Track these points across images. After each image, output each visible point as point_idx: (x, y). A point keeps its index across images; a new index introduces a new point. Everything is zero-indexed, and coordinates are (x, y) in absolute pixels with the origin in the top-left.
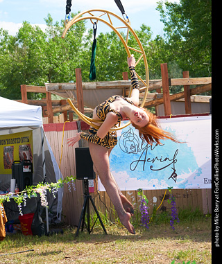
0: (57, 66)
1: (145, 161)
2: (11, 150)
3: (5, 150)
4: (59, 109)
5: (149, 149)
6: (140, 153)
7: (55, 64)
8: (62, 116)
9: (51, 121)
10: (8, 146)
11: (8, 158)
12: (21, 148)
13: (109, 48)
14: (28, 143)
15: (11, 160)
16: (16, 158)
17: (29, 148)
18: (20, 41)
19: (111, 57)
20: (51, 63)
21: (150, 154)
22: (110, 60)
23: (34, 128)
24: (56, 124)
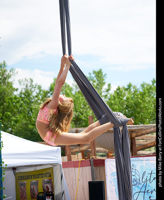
0: (82, 114)
1: (145, 192)
2: (37, 184)
3: (32, 184)
4: (77, 150)
5: (148, 182)
6: (140, 186)
7: (80, 112)
8: (80, 154)
9: (70, 159)
10: (34, 181)
11: (34, 190)
12: (44, 182)
13: (125, 98)
14: (50, 178)
15: (36, 192)
16: (41, 190)
17: (51, 182)
18: (52, 94)
19: (127, 106)
20: (77, 112)
21: (149, 186)
22: (126, 108)
23: (54, 165)
24: (74, 162)
